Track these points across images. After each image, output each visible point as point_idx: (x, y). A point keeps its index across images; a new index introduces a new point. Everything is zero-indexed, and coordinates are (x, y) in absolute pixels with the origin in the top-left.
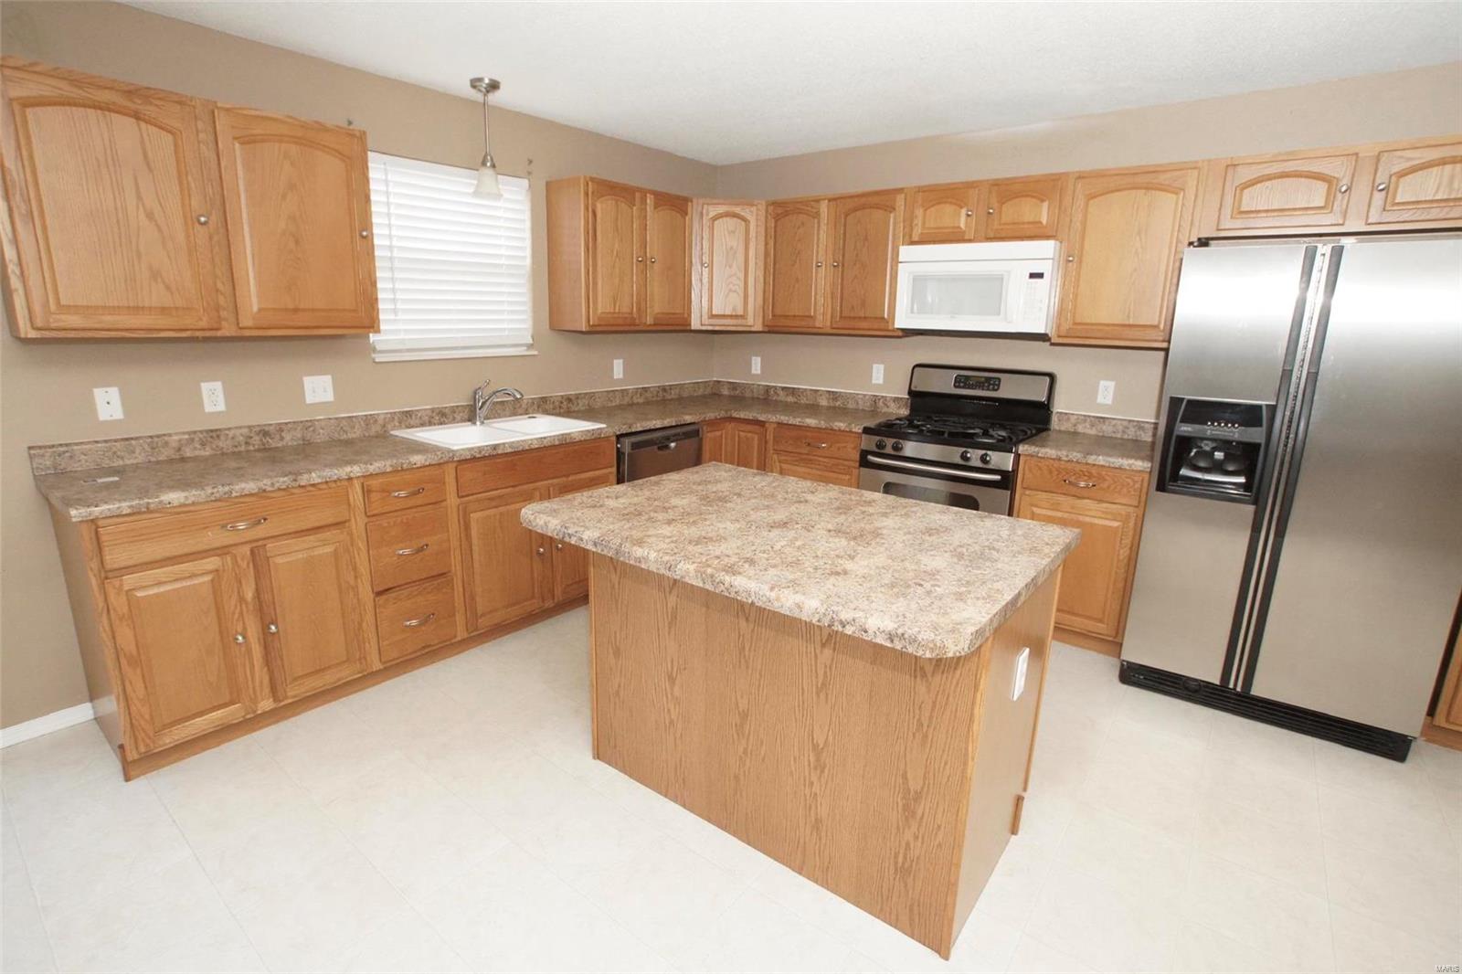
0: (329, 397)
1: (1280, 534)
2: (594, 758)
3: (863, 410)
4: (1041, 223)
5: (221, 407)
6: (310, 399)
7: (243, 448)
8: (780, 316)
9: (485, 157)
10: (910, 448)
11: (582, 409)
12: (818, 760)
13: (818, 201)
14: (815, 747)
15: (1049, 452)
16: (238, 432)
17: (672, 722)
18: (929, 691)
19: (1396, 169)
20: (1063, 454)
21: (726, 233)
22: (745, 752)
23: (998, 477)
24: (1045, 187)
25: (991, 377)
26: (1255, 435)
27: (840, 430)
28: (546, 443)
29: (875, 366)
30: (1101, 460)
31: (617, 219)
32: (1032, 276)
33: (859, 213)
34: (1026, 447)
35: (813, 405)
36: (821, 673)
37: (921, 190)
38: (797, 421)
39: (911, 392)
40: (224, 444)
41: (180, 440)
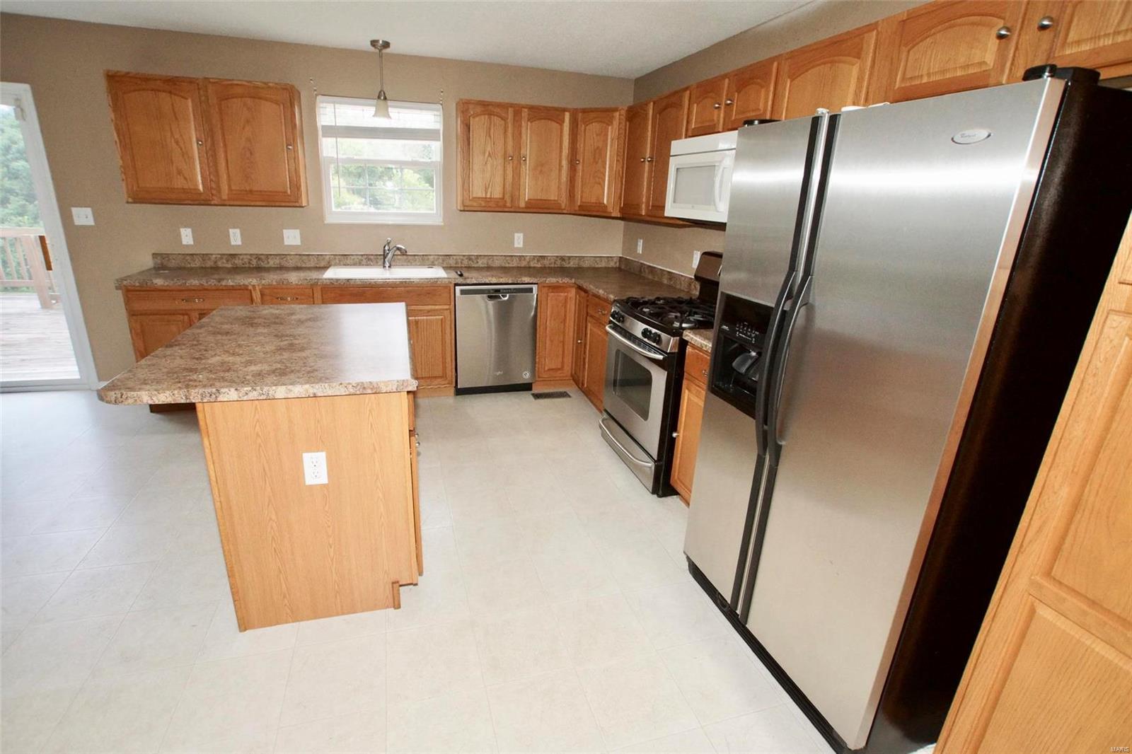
0: (298, 242)
4: (760, 110)
5: (239, 243)
6: (286, 243)
7: (247, 266)
9: (380, 92)
11: (481, 266)
16: (245, 257)
20: (705, 343)
21: (595, 135)
23: (661, 356)
31: (490, 129)
33: (665, 113)
34: (688, 333)
39: (695, 276)
40: (238, 262)
41: (216, 258)
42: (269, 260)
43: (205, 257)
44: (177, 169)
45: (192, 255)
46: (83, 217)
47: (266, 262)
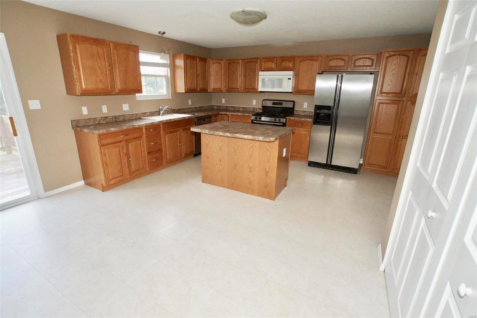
0: (128, 109)
1: (335, 132)
2: (202, 182)
3: (251, 111)
4: (290, 67)
5: (106, 112)
6: (124, 110)
7: (111, 121)
8: (230, 88)
9: (162, 50)
10: (263, 119)
11: (182, 112)
12: (250, 170)
13: (239, 60)
14: (250, 167)
15: (293, 118)
16: (110, 117)
17: (220, 170)
18: (269, 153)
19: (355, 59)
20: (295, 118)
21: (216, 67)
22: (236, 172)
23: (282, 124)
24: (292, 59)
25: (280, 102)
26: (330, 112)
27: (246, 116)
28: (180, 119)
29: (254, 100)
30: (303, 119)
31: (191, 64)
32: (289, 79)
33: (249, 63)
34: (288, 117)
35: (239, 110)
36: (250, 152)
37: (264, 58)
38: (236, 114)
39: (262, 106)
40: (108, 120)
41: (99, 119)
42: (120, 118)
43: (95, 119)
44: (100, 79)
45: (89, 119)
46: (35, 105)
47: (118, 119)
